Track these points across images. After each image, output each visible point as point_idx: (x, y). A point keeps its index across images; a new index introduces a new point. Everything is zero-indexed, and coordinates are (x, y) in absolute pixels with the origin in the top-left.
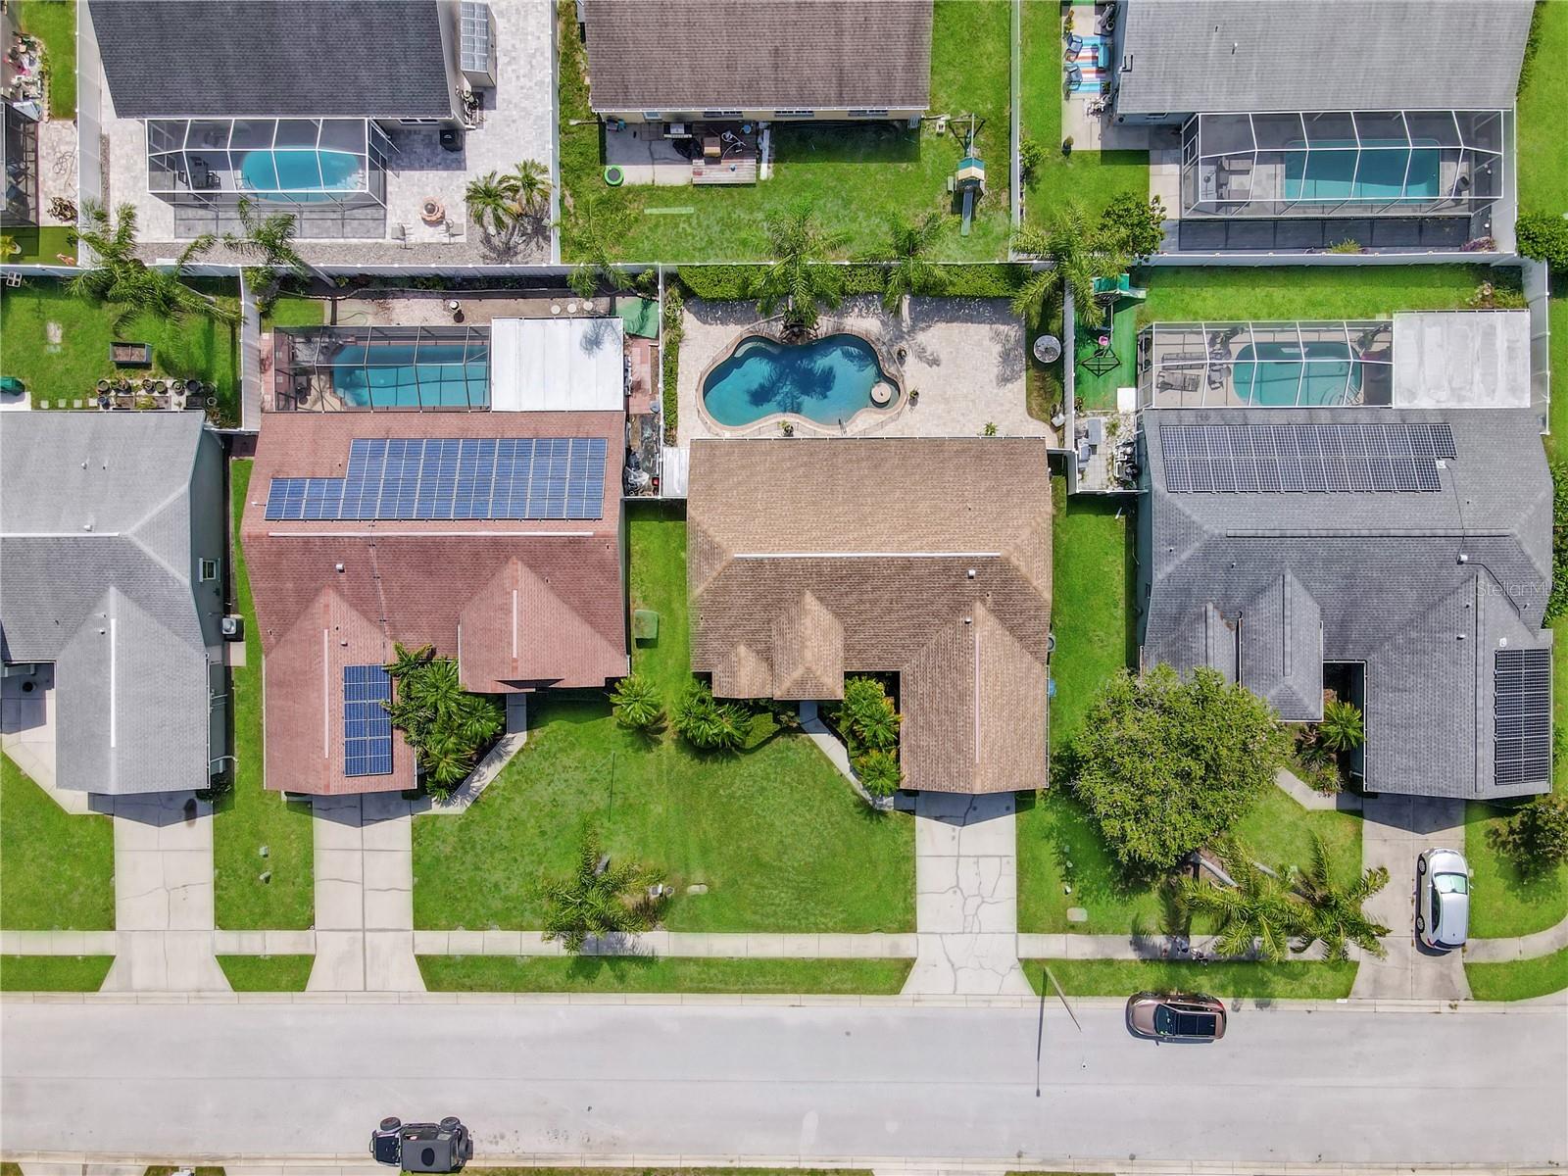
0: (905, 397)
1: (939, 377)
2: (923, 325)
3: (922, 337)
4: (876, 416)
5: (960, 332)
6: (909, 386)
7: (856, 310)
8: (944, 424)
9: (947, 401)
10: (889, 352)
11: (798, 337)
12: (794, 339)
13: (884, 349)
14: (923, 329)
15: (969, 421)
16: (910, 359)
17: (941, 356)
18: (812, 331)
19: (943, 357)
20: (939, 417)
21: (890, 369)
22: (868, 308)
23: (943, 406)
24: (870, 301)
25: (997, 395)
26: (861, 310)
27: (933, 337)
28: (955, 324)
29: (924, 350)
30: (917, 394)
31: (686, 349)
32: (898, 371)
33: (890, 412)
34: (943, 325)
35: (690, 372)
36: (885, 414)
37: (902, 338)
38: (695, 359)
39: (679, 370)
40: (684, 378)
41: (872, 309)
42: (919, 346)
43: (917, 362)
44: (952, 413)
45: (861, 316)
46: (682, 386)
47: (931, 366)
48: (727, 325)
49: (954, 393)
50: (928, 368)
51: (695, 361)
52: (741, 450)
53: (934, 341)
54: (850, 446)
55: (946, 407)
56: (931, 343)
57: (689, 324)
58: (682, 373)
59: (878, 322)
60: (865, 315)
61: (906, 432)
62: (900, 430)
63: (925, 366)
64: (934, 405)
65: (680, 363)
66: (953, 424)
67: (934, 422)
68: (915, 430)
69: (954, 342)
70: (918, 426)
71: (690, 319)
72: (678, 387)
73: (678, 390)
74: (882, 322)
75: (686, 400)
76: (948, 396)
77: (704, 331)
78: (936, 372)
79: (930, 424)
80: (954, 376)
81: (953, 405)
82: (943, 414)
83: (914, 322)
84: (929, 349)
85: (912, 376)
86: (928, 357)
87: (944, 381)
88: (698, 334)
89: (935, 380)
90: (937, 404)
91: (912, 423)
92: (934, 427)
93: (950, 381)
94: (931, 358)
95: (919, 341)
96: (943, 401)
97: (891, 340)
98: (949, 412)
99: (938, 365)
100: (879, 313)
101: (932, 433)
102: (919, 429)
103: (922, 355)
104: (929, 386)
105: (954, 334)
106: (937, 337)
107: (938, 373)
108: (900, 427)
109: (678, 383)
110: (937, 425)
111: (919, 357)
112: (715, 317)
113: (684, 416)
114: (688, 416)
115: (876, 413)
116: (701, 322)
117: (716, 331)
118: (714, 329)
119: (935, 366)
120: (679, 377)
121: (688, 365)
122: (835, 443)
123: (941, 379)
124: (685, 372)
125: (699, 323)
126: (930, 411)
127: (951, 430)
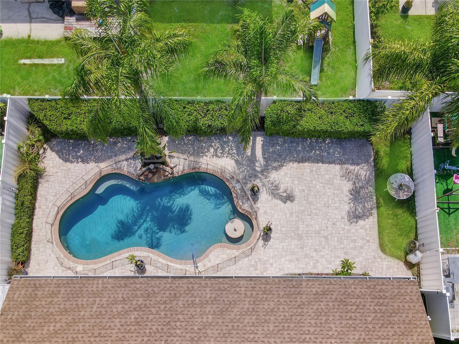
0: (258, 233)
1: (291, 214)
2: (276, 164)
3: (274, 176)
4: (228, 251)
5: (312, 171)
6: (262, 222)
7: (212, 150)
8: (297, 260)
9: (300, 237)
10: (242, 190)
11: (154, 174)
12: (150, 175)
13: (238, 186)
14: (276, 169)
15: (322, 257)
16: (264, 196)
17: (295, 193)
18: (168, 169)
19: (297, 193)
20: (293, 253)
21: (244, 206)
22: (223, 148)
23: (296, 242)
24: (225, 143)
25: (349, 231)
26: (216, 150)
27: (286, 174)
28: (306, 164)
29: (277, 187)
30: (270, 229)
31: (46, 185)
32: (252, 207)
33: (243, 247)
34: (296, 165)
35: (47, 206)
36: (238, 249)
37: (256, 176)
38: (54, 194)
39: (37, 205)
40: (41, 213)
41: (227, 149)
42: (272, 184)
43: (270, 198)
44: (305, 249)
45: (217, 156)
46: (38, 220)
47: (285, 202)
48: (88, 163)
49: (307, 229)
50: (282, 205)
51: (53, 196)
52: (69, 289)
53: (287, 179)
54: (194, 285)
55: (299, 243)
56: (283, 180)
57: (51, 162)
58: (40, 208)
59: (233, 162)
60: (220, 155)
61: (259, 267)
62: (253, 266)
63: (279, 202)
64: (286, 241)
65: (39, 198)
66: (306, 260)
67: (287, 258)
68: (269, 266)
69: (306, 180)
70: (271, 261)
71: (52, 156)
72: (35, 221)
73: (34, 225)
74: (237, 162)
75: (41, 234)
76: (300, 232)
77: (65, 168)
78: (290, 208)
79: (283, 259)
80: (306, 213)
81: (306, 241)
82: (297, 250)
83: (267, 162)
84: (282, 186)
85: (265, 213)
86: (282, 194)
87: (298, 217)
88: (58, 171)
89: (288, 216)
90: (290, 240)
91: (265, 258)
92: (287, 262)
93: (303, 217)
94: (285, 194)
95: (272, 179)
96: (296, 237)
97: (245, 178)
98: (302, 248)
99: (291, 201)
100: (234, 153)
101: (285, 268)
102: (272, 264)
103: (276, 192)
104: (282, 222)
105: (305, 173)
106: (289, 175)
107: (292, 209)
108: (253, 262)
109: (35, 217)
110: (290, 261)
111: (272, 193)
112: (77, 155)
113: (38, 249)
114: (41, 249)
115: (229, 248)
116: (63, 160)
117: (77, 168)
118: (75, 166)
119: (288, 202)
120: (37, 211)
121: (46, 200)
122: (177, 282)
123: (294, 216)
124: (43, 207)
125: (61, 161)
126: (283, 247)
127: (304, 266)
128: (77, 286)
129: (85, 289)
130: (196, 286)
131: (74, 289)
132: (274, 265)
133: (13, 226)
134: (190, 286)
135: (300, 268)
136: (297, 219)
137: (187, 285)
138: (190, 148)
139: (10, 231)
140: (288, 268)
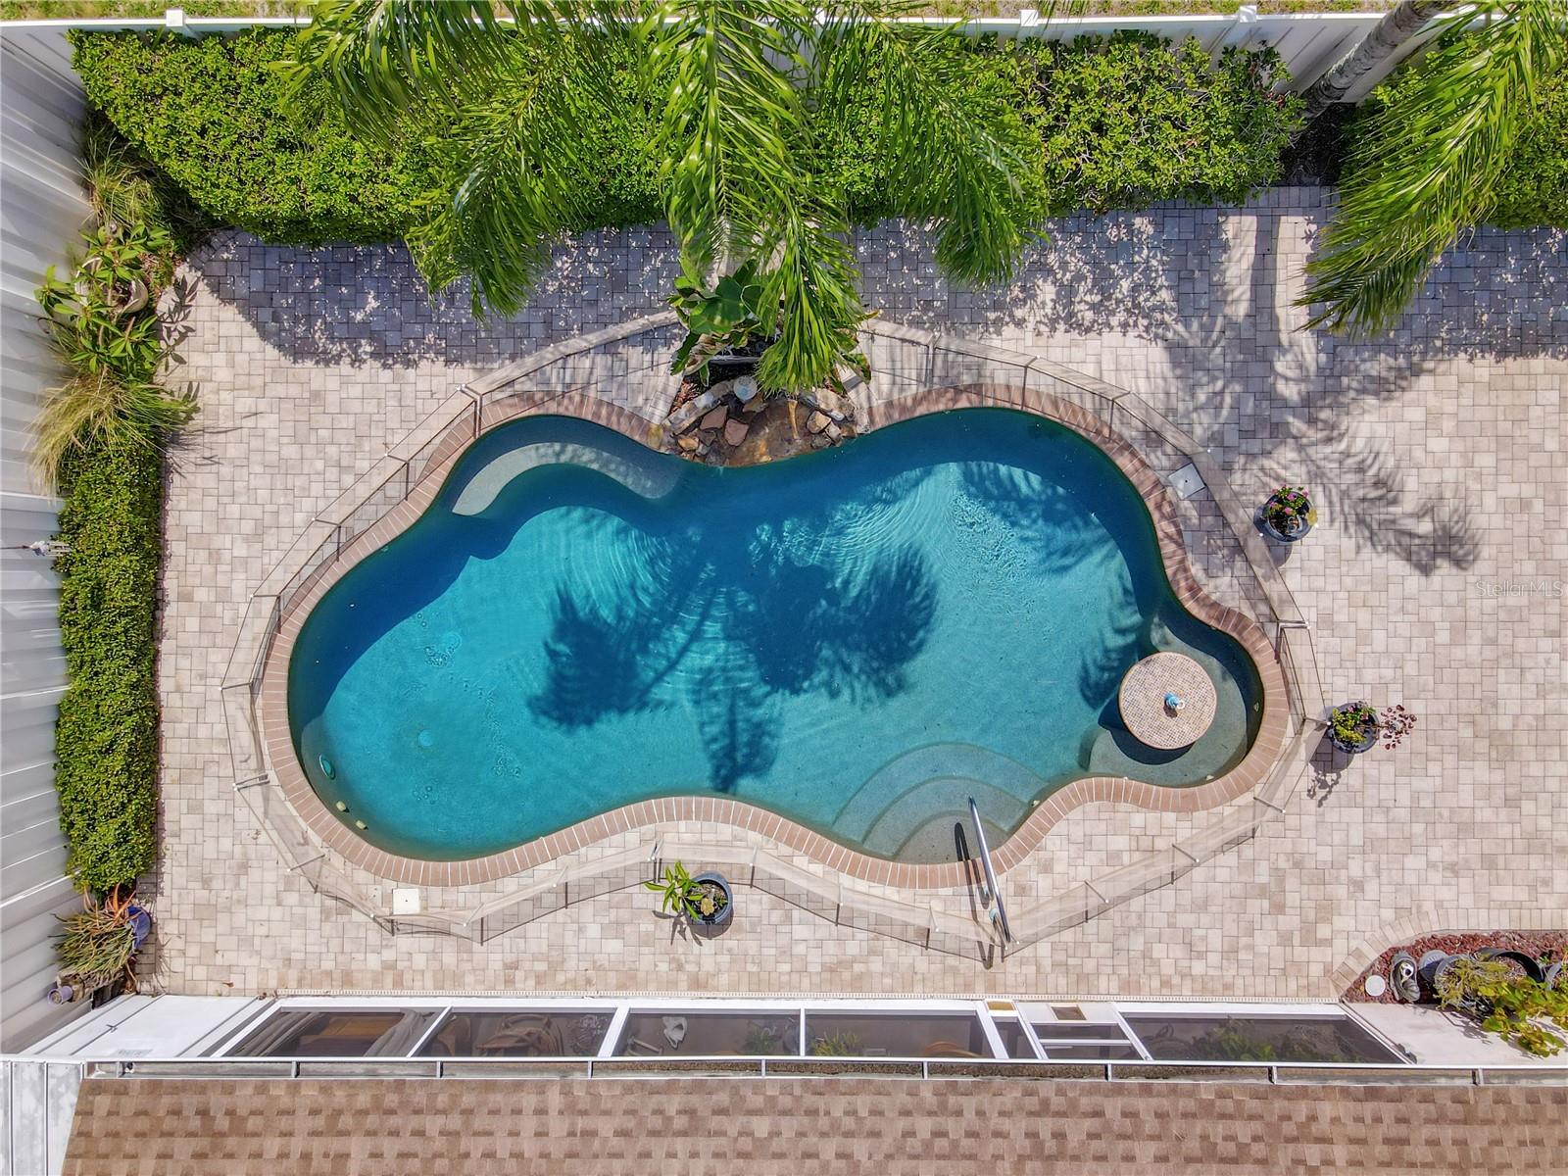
0: (1288, 727)
1: (1460, 630)
2: (1380, 365)
4: (1138, 819)
7: (1047, 291)
8: (1489, 862)
9: (1501, 748)
10: (1210, 504)
11: (754, 422)
12: (736, 432)
13: (1184, 485)
14: (1381, 388)
17: (1479, 521)
18: (826, 398)
19: (1487, 519)
20: (1465, 829)
21: (1216, 588)
22: (1104, 283)
23: (1481, 771)
24: (1115, 250)
26: (1066, 293)
27: (1432, 419)
28: (1540, 363)
29: (1386, 489)
31: (204, 479)
32: (1253, 591)
33: (1215, 798)
34: (1485, 367)
35: (223, 596)
36: (1188, 808)
37: (1278, 432)
38: (248, 527)
39: (170, 584)
40: (193, 624)
41: (1125, 284)
42: (1361, 469)
43: (1348, 544)
44: (1528, 807)
45: (1073, 323)
46: (184, 663)
47: (1426, 570)
48: (409, 364)
49: (1538, 707)
50: (1414, 581)
51: (248, 540)
52: (390, 1147)
53: (1438, 445)
54: (1067, 1124)
55: (1498, 777)
56: (1418, 453)
57: (220, 359)
58: (186, 597)
59: (1157, 353)
60: (1089, 315)
61: (1292, 899)
62: (1263, 892)
63: (1397, 566)
64: (1434, 768)
65: (175, 547)
66: (1535, 862)
67: (1435, 854)
68: (1341, 892)
69: (1539, 448)
70: (1355, 869)
71: (224, 329)
72: (165, 667)
73: (165, 685)
74: (1177, 351)
75: (203, 731)
76: (1505, 724)
77: (294, 390)
78: (1452, 598)
79: (1415, 862)
80: (1537, 622)
81: (1535, 769)
82: (1485, 814)
83: (1333, 353)
84: (1411, 484)
85: (1327, 621)
86: (1409, 524)
87: (1493, 642)
88: (262, 405)
89: (1443, 637)
90: (1450, 760)
91: (1325, 854)
92: (1436, 877)
93: (1521, 645)
94: (1425, 527)
95: (1359, 445)
96: (1482, 746)
97: (1216, 439)
98: (1510, 802)
99: (1459, 563)
100: (1161, 308)
101: (1428, 906)
102: (1358, 885)
103: (1380, 513)
104: (1411, 669)
105: (1536, 412)
106: (1448, 425)
107: (1462, 603)
108: (1263, 876)
109: (165, 646)
110: (1453, 869)
111: (1361, 521)
112: (349, 321)
113: (195, 808)
114: (211, 808)
115: (1142, 803)
116: (280, 346)
117: (355, 391)
118: (345, 382)
119: (1444, 566)
120: (171, 613)
121: (215, 557)
122: (969, 1104)
123: (1476, 637)
124: (201, 595)
125: (272, 352)
126: (1416, 796)
127: (1522, 895)
128: (433, 1124)
129: (476, 1146)
130: (1076, 1130)
131: (416, 1144)
132: (1372, 889)
133: (61, 712)
134: (1045, 1126)
135: (1503, 905)
136: (1489, 653)
137: (1023, 1124)
138: (931, 280)
139: (47, 739)
140: (1439, 905)
